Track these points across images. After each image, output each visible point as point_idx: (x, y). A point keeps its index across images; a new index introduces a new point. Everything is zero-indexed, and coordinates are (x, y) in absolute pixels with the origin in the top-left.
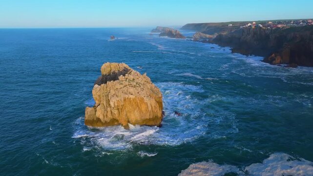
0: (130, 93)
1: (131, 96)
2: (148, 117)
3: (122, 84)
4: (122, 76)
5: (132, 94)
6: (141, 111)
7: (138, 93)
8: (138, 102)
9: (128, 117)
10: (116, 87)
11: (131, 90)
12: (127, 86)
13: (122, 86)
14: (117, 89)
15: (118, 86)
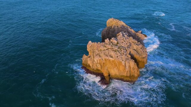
0: (110, 56)
1: (111, 59)
2: (125, 74)
3: (106, 47)
4: (108, 39)
5: (112, 57)
6: (119, 70)
7: (117, 57)
8: (117, 63)
9: (108, 71)
10: (101, 48)
11: (112, 53)
12: (110, 50)
13: (105, 49)
14: (101, 50)
15: (102, 48)
